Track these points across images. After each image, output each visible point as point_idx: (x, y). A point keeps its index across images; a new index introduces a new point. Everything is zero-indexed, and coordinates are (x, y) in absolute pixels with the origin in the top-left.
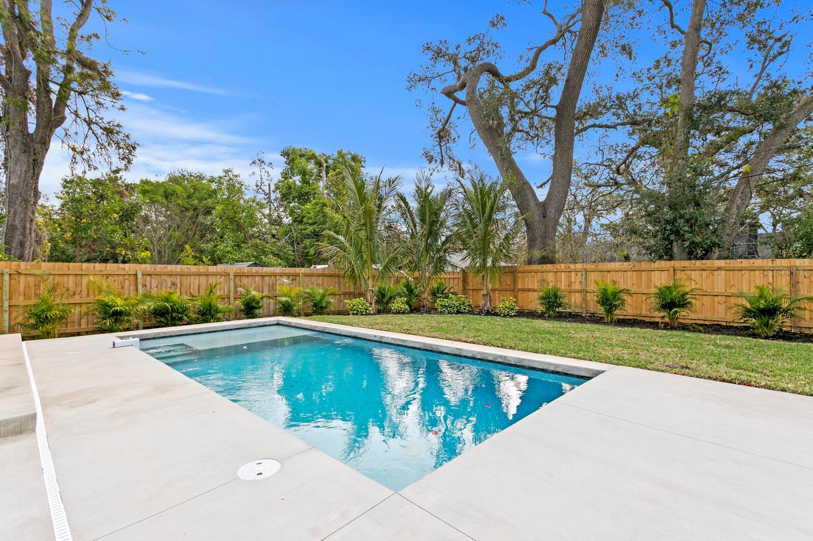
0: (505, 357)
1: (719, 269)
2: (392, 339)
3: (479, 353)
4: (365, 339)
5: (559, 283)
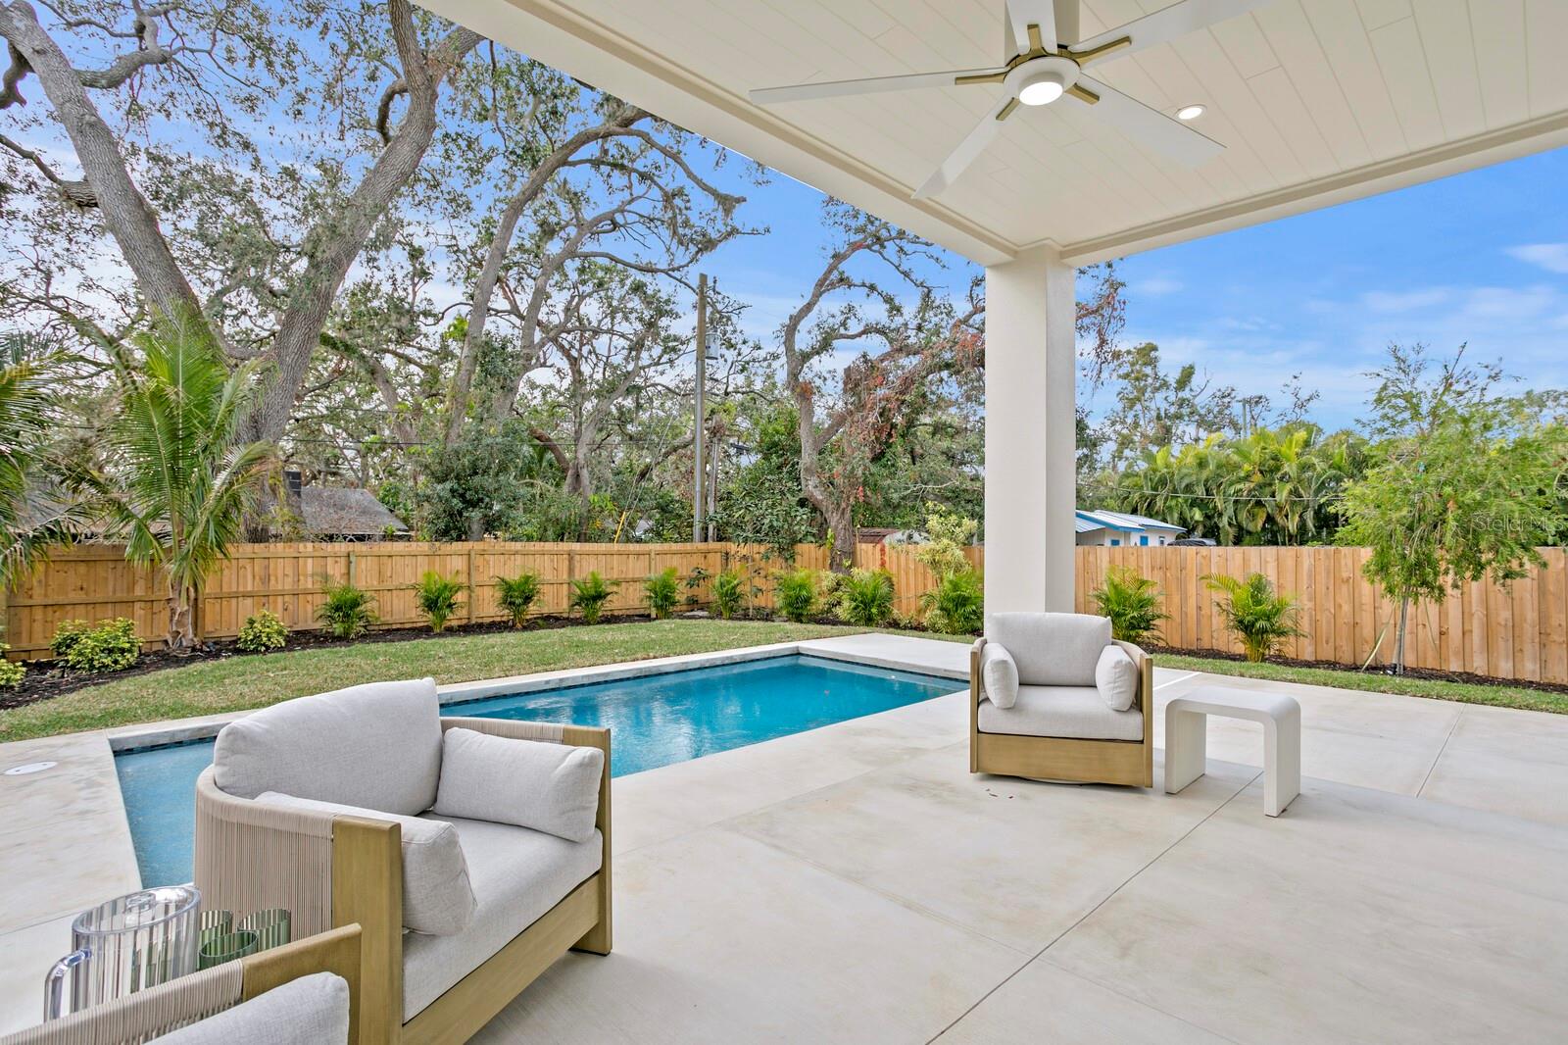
0: (731, 657)
1: (516, 553)
2: (583, 677)
3: (708, 660)
4: (518, 695)
5: (301, 578)
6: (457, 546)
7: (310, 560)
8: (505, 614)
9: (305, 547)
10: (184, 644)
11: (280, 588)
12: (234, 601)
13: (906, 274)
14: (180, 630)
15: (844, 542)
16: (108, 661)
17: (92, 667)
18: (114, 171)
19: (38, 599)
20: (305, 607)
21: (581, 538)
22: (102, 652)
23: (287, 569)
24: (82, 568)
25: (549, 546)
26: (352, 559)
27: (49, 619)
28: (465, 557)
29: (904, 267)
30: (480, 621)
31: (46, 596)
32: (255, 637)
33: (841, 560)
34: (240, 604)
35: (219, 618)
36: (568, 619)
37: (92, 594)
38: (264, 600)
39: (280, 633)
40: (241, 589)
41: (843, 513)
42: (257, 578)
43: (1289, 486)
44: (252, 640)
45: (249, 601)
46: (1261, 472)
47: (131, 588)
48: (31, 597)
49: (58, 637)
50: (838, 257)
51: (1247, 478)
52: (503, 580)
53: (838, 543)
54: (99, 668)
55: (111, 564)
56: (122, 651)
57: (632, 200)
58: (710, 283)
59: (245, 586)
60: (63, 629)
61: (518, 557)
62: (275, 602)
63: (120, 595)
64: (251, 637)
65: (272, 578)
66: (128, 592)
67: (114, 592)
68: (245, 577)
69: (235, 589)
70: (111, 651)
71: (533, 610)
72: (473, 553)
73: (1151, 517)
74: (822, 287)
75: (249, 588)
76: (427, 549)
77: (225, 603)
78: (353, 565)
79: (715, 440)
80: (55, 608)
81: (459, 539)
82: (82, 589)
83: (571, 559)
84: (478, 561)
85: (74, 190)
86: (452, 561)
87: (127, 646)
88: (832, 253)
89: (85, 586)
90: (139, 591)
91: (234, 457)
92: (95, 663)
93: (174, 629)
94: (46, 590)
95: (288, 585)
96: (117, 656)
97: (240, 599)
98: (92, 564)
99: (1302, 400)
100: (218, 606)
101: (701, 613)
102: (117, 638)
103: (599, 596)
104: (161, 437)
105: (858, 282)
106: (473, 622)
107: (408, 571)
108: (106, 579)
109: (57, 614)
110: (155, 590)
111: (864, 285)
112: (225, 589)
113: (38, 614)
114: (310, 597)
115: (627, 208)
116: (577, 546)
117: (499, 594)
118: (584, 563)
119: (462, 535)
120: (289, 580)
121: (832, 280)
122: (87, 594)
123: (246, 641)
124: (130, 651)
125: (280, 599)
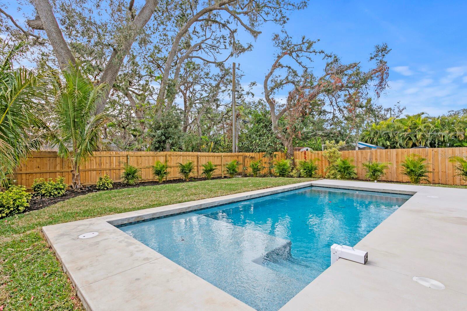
5: (112, 164)
6: (162, 153)
7: (114, 158)
8: (182, 176)
9: (113, 153)
10: (78, 187)
11: (105, 167)
12: (90, 172)
13: (300, 63)
14: (77, 182)
15: (291, 151)
16: (56, 193)
17: (51, 195)
18: (50, 13)
19: (24, 171)
20: (113, 174)
21: (199, 151)
22: (54, 189)
23: (107, 161)
24: (38, 160)
25: (191, 153)
26: (129, 157)
27: (27, 179)
28: (165, 157)
29: (299, 61)
30: (170, 179)
31: (26, 170)
32: (103, 184)
33: (290, 157)
34: (92, 173)
35: (85, 179)
36: (197, 178)
37: (42, 169)
38: (100, 172)
39: (111, 183)
40: (92, 168)
41: (289, 141)
42: (97, 164)
43: (421, 133)
44: (102, 186)
45: (95, 172)
46: (411, 129)
47: (55, 167)
48: (21, 170)
49: (34, 184)
50: (279, 57)
51: (405, 131)
52: (181, 165)
53: (289, 151)
54: (53, 196)
55: (48, 159)
56: (61, 189)
57: (206, 39)
58: (237, 66)
59: (93, 167)
60: (36, 182)
61: (181, 157)
62: (103, 173)
63: (52, 170)
64: (101, 184)
65: (102, 164)
66: (54, 169)
67: (50, 169)
68: (93, 164)
69: (90, 168)
70: (56, 189)
71: (191, 175)
72: (167, 156)
73: (372, 144)
74: (275, 67)
75: (95, 168)
76: (152, 154)
77: (87, 173)
78: (129, 159)
79: (237, 119)
80: (30, 174)
81: (163, 151)
82: (38, 167)
83: (198, 158)
84: (168, 158)
85: (32, 23)
86: (160, 158)
87: (63, 187)
88: (277, 56)
89: (39, 166)
90: (58, 168)
91: (92, 119)
92: (52, 193)
93: (74, 181)
94: (26, 168)
95: (108, 166)
96: (59, 191)
97: (92, 171)
98: (42, 158)
99: (401, 110)
100: (84, 174)
101: (239, 176)
102: (58, 184)
103: (211, 170)
104: (71, 110)
105: (285, 66)
106: (168, 179)
107: (147, 162)
108: (47, 164)
109: (30, 176)
110: (64, 167)
111: (287, 67)
112: (87, 168)
113: (24, 177)
114: (115, 171)
115: (204, 42)
116: (199, 153)
117: (179, 169)
118: (202, 159)
119: (163, 149)
120: (108, 165)
121: (277, 65)
122: (40, 169)
123: (100, 186)
124: (63, 189)
125: (105, 171)
